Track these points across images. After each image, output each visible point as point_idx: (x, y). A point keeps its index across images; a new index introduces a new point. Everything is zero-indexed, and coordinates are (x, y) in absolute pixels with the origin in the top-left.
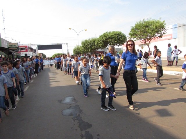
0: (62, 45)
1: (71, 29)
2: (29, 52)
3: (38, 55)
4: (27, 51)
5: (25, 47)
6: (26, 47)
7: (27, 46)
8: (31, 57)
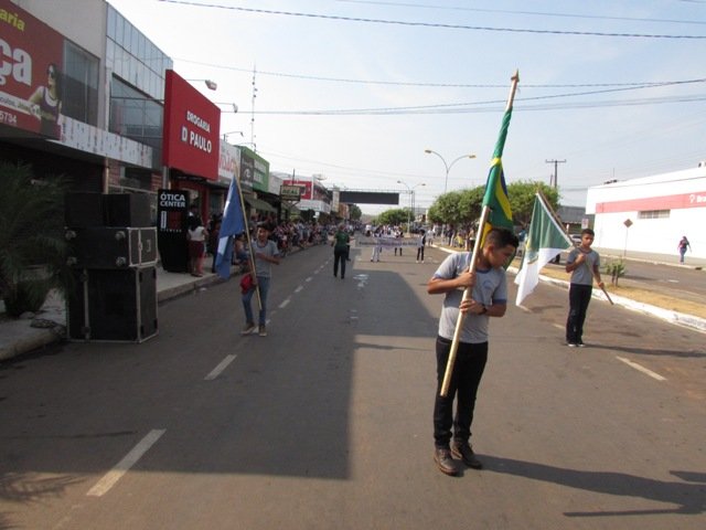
0: (400, 196)
1: (429, 152)
2: (315, 202)
3: (336, 210)
4: (308, 197)
5: (304, 185)
6: (308, 184)
7: (310, 183)
8: (317, 214)
